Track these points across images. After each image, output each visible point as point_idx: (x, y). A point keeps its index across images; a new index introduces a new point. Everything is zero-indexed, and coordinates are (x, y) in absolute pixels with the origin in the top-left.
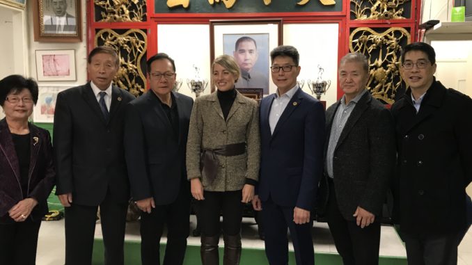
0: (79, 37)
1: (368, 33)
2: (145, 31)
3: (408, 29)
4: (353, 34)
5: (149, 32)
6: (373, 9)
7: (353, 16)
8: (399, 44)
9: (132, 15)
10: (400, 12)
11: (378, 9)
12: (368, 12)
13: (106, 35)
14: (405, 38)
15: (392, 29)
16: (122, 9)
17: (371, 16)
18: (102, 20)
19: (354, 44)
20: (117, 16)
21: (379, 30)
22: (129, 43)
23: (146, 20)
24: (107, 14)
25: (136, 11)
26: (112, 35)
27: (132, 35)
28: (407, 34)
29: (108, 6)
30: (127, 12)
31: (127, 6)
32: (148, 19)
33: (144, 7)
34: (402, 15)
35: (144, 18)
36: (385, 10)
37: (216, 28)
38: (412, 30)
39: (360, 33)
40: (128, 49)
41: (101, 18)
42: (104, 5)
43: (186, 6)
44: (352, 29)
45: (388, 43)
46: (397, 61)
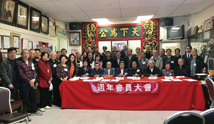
0: (80, 45)
1: (148, 42)
2: (96, 43)
3: (157, 41)
6: (149, 37)
7: (144, 38)
9: (92, 40)
10: (155, 37)
11: (150, 37)
12: (147, 37)
13: (86, 44)
14: (156, 43)
15: (153, 41)
17: (148, 38)
19: (145, 45)
20: (89, 40)
21: (150, 41)
22: (92, 46)
25: (93, 38)
26: (88, 44)
27: (92, 44)
29: (87, 37)
30: (91, 38)
33: (95, 37)
34: (155, 38)
35: (95, 40)
37: (113, 42)
38: (158, 41)
39: (146, 42)
41: (85, 40)
43: (105, 37)
44: (144, 41)
45: (152, 44)
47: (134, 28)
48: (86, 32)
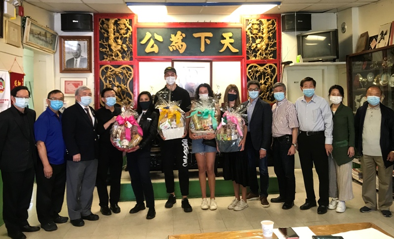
0: (91, 72)
1: (256, 67)
2: (132, 66)
3: (276, 64)
4: (248, 67)
5: (134, 66)
6: (258, 54)
7: (248, 58)
8: (272, 72)
9: (123, 57)
10: (271, 56)
11: (260, 54)
12: (255, 56)
13: (107, 68)
14: (274, 69)
15: (268, 65)
16: (117, 53)
17: (257, 58)
18: (105, 60)
19: (249, 72)
20: (114, 57)
21: (262, 65)
22: (122, 73)
23: (132, 60)
24: (107, 56)
25: (126, 54)
26: (111, 69)
27: (123, 68)
28: (276, 67)
29: (108, 52)
30: (120, 55)
31: (120, 51)
32: (134, 59)
33: (131, 52)
34: (273, 57)
36: (264, 55)
38: (278, 65)
39: (252, 67)
40: (121, 76)
42: (106, 51)
44: (248, 65)
45: (266, 71)
46: (271, 81)
47: (224, 32)
48: (108, 39)
